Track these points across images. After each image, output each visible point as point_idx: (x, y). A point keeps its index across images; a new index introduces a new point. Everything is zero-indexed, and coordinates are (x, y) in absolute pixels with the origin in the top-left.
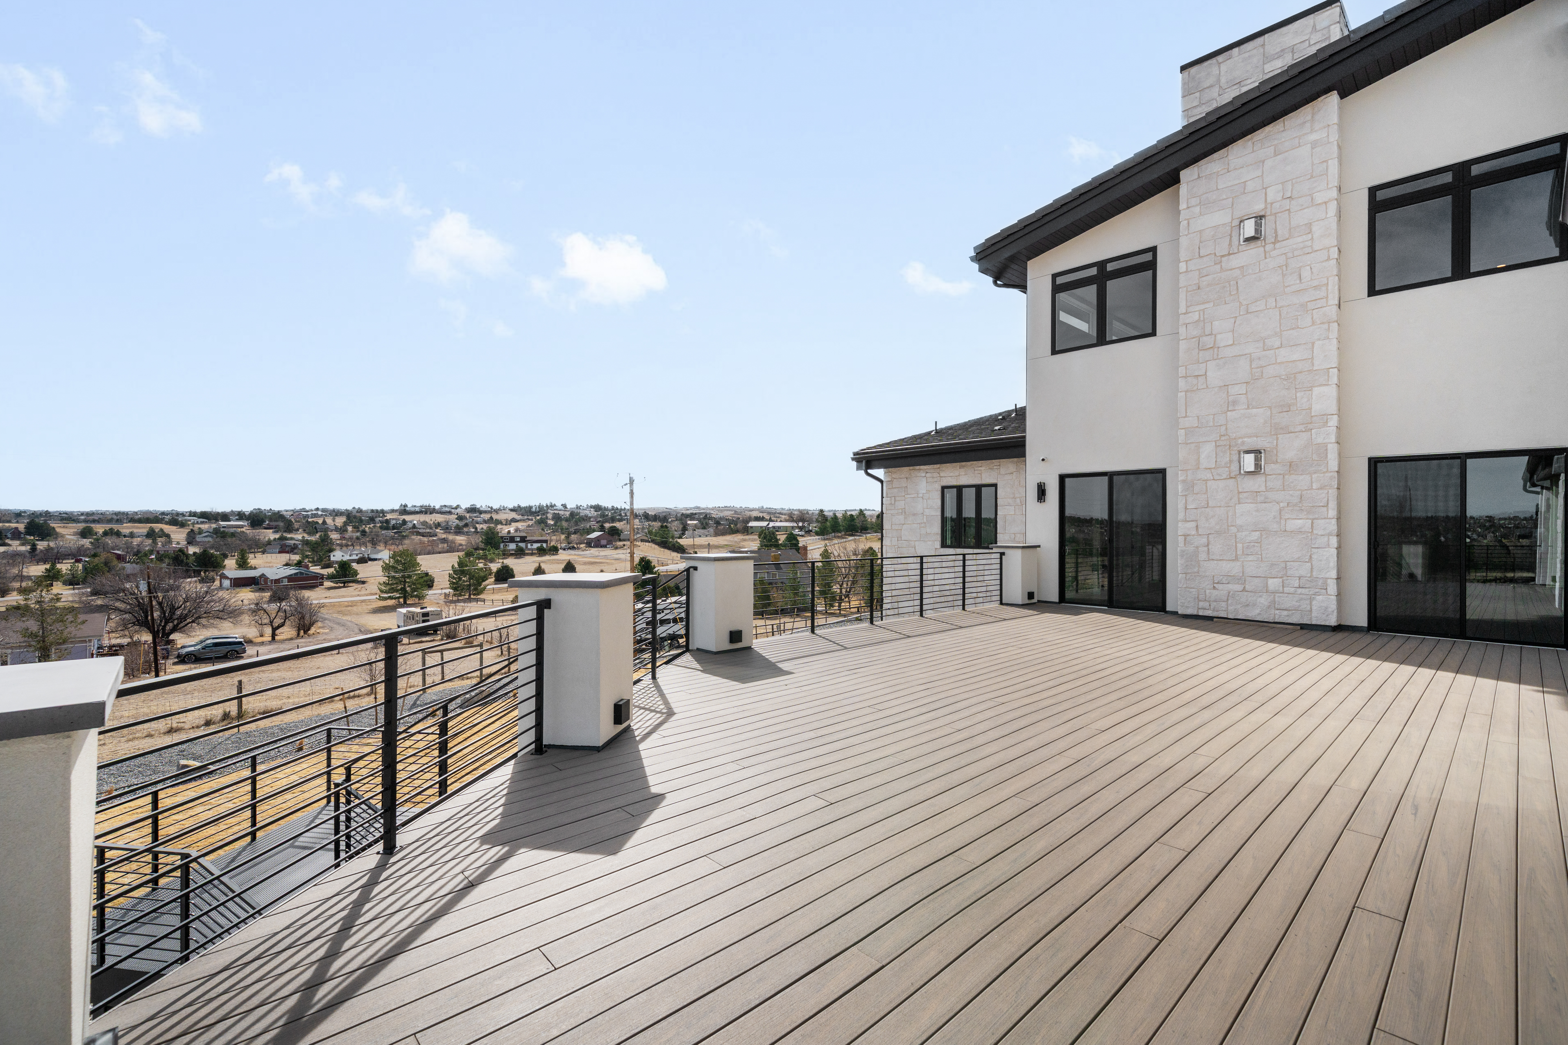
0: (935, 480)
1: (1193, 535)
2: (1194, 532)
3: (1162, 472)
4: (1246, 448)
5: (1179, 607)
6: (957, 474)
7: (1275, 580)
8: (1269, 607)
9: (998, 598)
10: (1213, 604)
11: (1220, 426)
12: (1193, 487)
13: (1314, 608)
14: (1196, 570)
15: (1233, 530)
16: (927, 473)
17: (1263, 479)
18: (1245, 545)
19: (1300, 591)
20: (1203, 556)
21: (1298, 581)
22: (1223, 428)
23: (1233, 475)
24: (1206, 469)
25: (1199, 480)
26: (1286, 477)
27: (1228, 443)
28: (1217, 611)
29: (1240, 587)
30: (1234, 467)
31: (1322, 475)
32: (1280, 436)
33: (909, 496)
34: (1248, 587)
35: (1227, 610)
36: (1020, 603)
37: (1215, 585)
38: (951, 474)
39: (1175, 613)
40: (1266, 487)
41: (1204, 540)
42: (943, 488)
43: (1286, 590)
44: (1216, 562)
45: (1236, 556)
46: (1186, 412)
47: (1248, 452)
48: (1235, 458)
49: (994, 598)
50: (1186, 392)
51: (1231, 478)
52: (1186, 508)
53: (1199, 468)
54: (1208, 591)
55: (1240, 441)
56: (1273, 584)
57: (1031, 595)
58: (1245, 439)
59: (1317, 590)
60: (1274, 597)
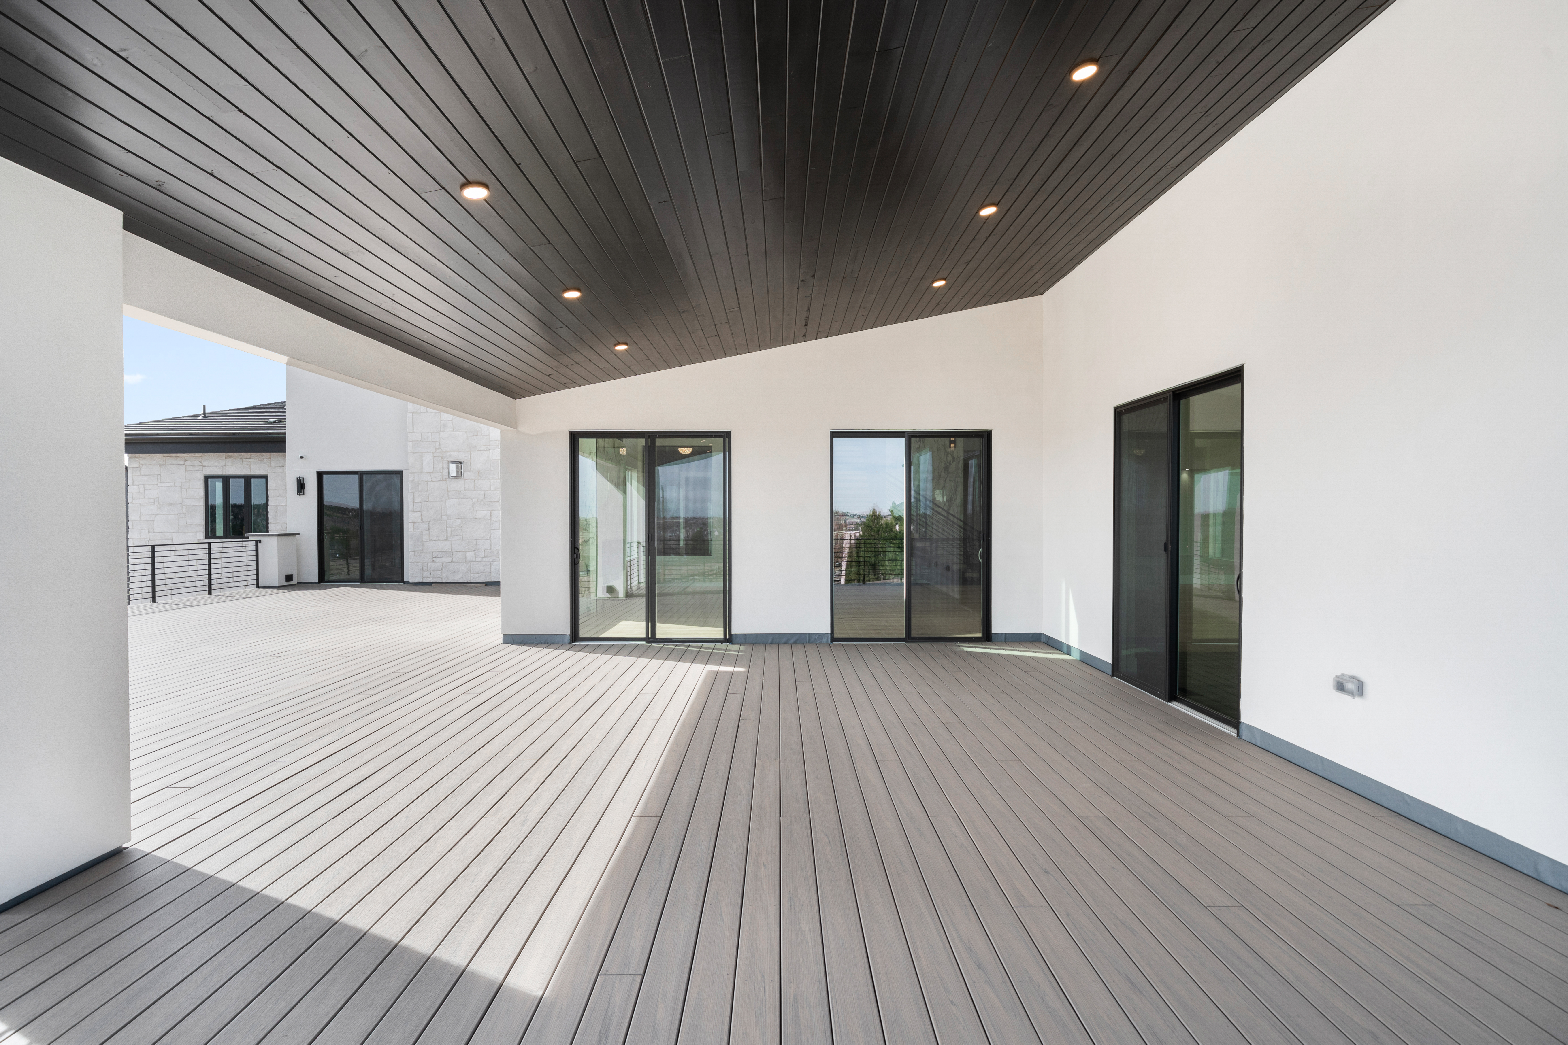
0: (197, 468)
1: (419, 522)
2: (419, 520)
3: (400, 473)
4: (452, 459)
5: (410, 577)
6: (223, 464)
7: (471, 553)
8: (467, 572)
9: (255, 582)
10: (433, 573)
11: (436, 441)
12: (418, 486)
13: (492, 570)
14: (421, 548)
15: (445, 518)
16: (186, 461)
17: (463, 482)
18: (452, 529)
19: (485, 559)
20: (425, 538)
21: (483, 553)
22: (438, 443)
23: (444, 478)
24: (428, 473)
25: (422, 481)
26: (476, 481)
27: (441, 455)
28: (435, 578)
29: (449, 559)
30: (445, 472)
31: (496, 481)
32: (472, 453)
33: (163, 485)
34: (455, 559)
35: (441, 577)
36: (277, 585)
37: (434, 559)
38: (216, 464)
39: (408, 582)
40: (464, 488)
41: (426, 526)
42: (207, 478)
43: (477, 559)
44: (434, 542)
45: (447, 537)
46: (413, 429)
47: (453, 462)
48: (446, 466)
49: (250, 582)
50: (413, 413)
51: (443, 480)
52: (414, 502)
53: (422, 472)
54: (429, 564)
55: (448, 453)
56: (470, 555)
57: (289, 578)
58: (452, 453)
59: (494, 558)
60: (470, 565)
